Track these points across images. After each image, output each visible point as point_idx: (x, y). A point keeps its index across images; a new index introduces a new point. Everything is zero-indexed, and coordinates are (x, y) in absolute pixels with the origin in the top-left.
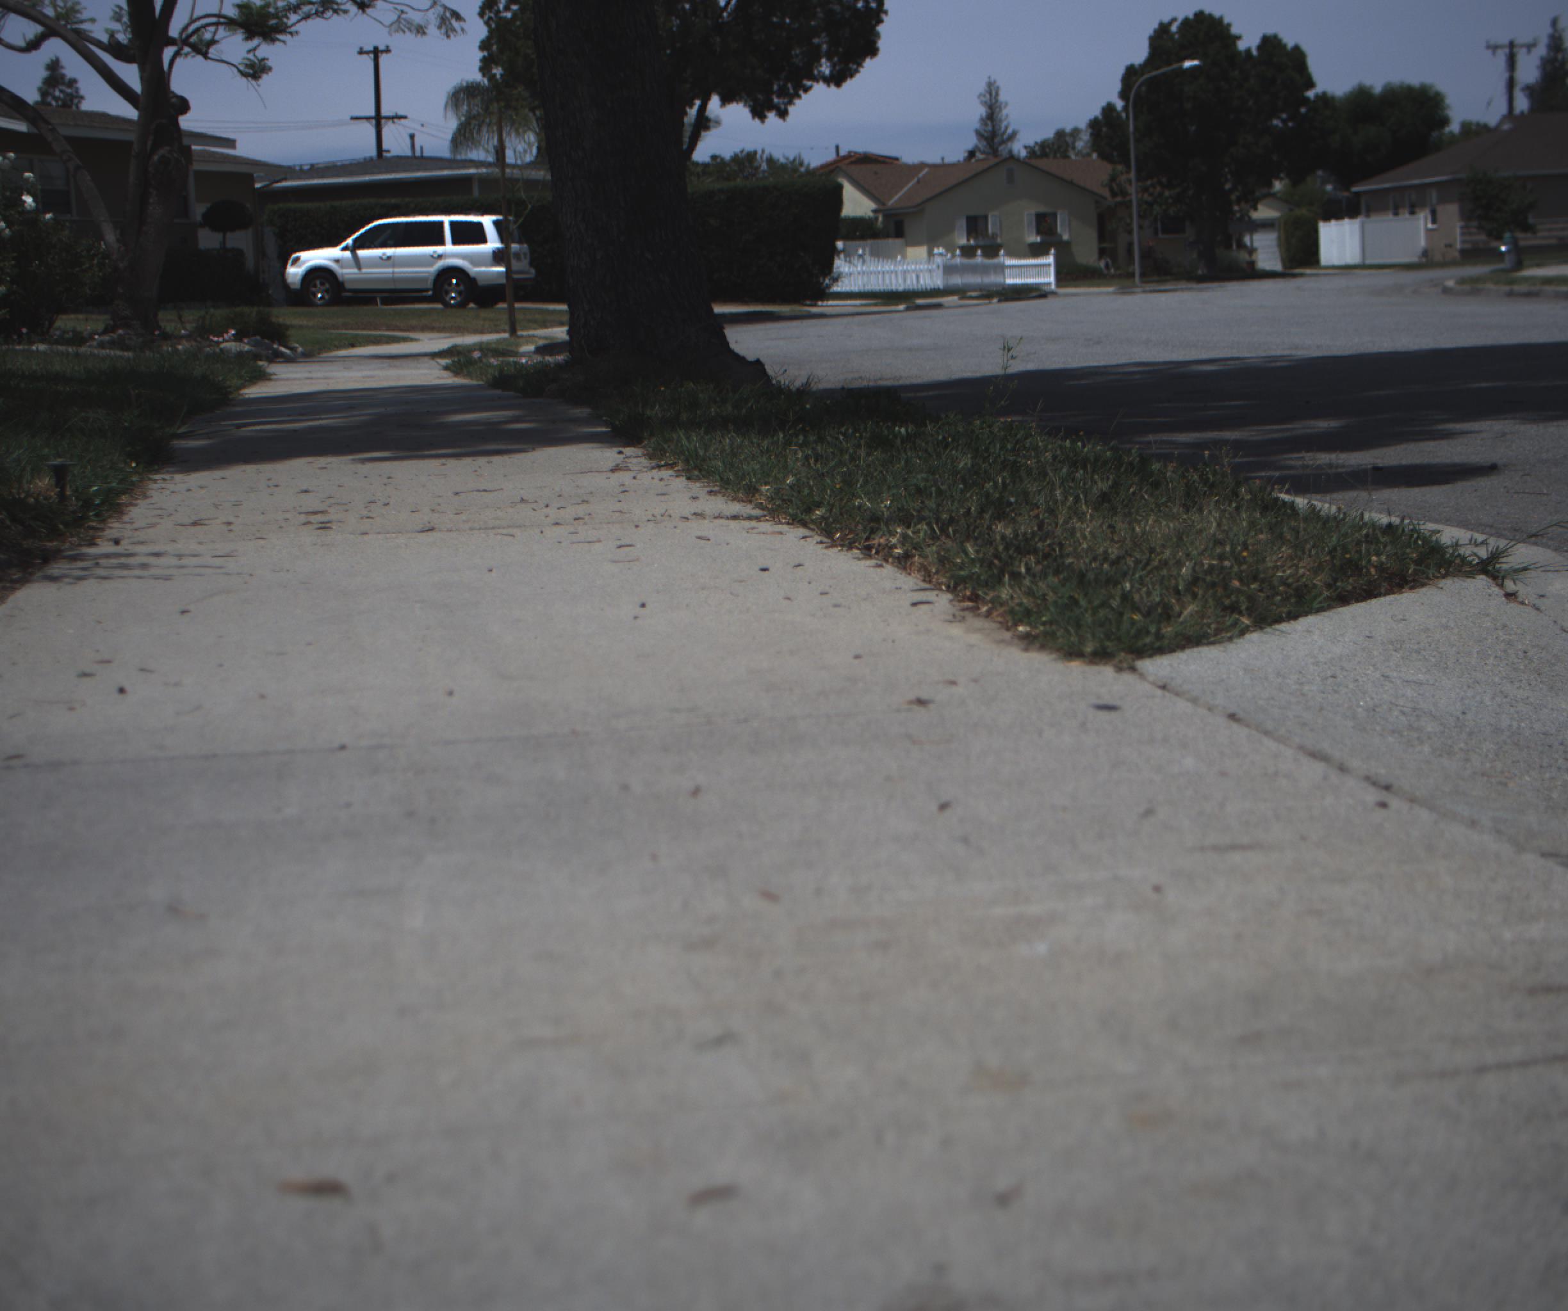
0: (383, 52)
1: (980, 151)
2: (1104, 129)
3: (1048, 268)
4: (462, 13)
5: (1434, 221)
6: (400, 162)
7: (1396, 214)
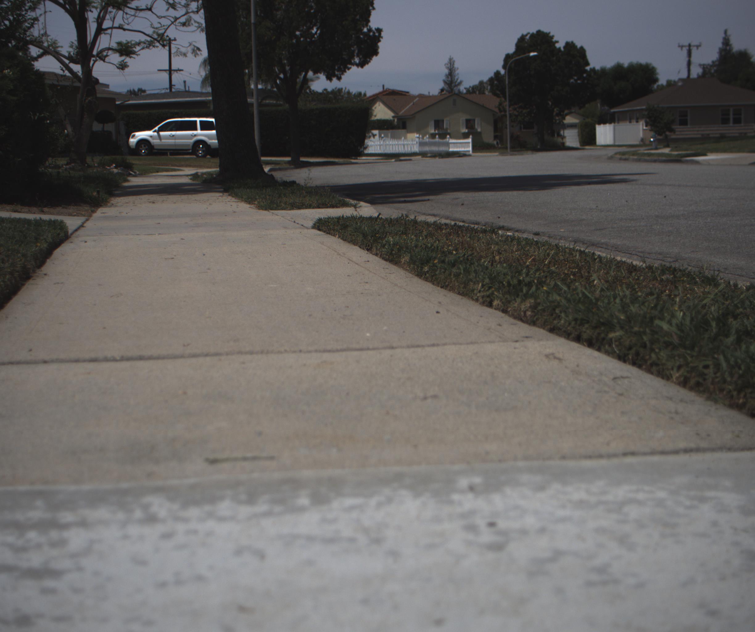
0: (173, 40)
1: (445, 89)
2: (496, 82)
3: (469, 144)
4: (201, 49)
5: (646, 126)
6: (179, 94)
7: (630, 122)
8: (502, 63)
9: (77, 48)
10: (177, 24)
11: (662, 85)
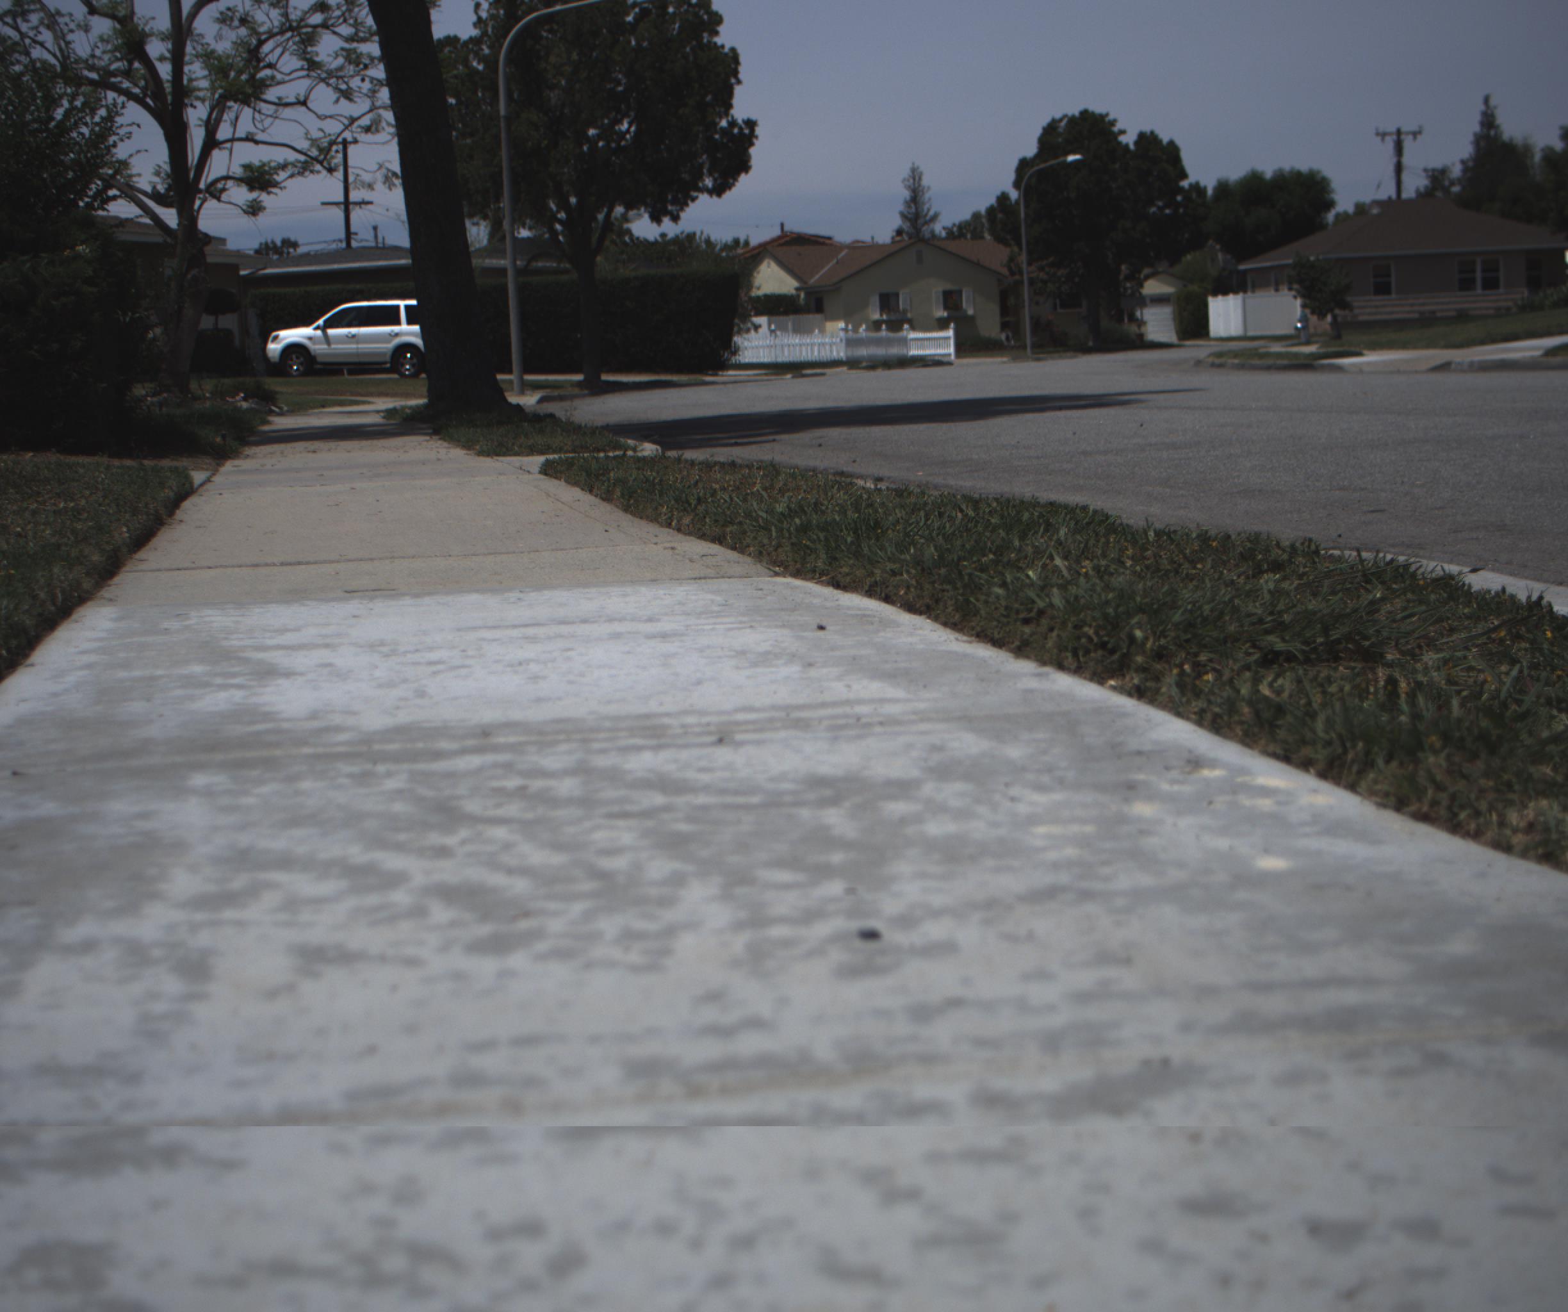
0: (350, 143)
1: (905, 230)
2: (1000, 216)
3: (948, 341)
6: (365, 252)
7: (1277, 290)
8: (1012, 176)
9: (168, 176)
10: (354, 129)
11: (1346, 214)
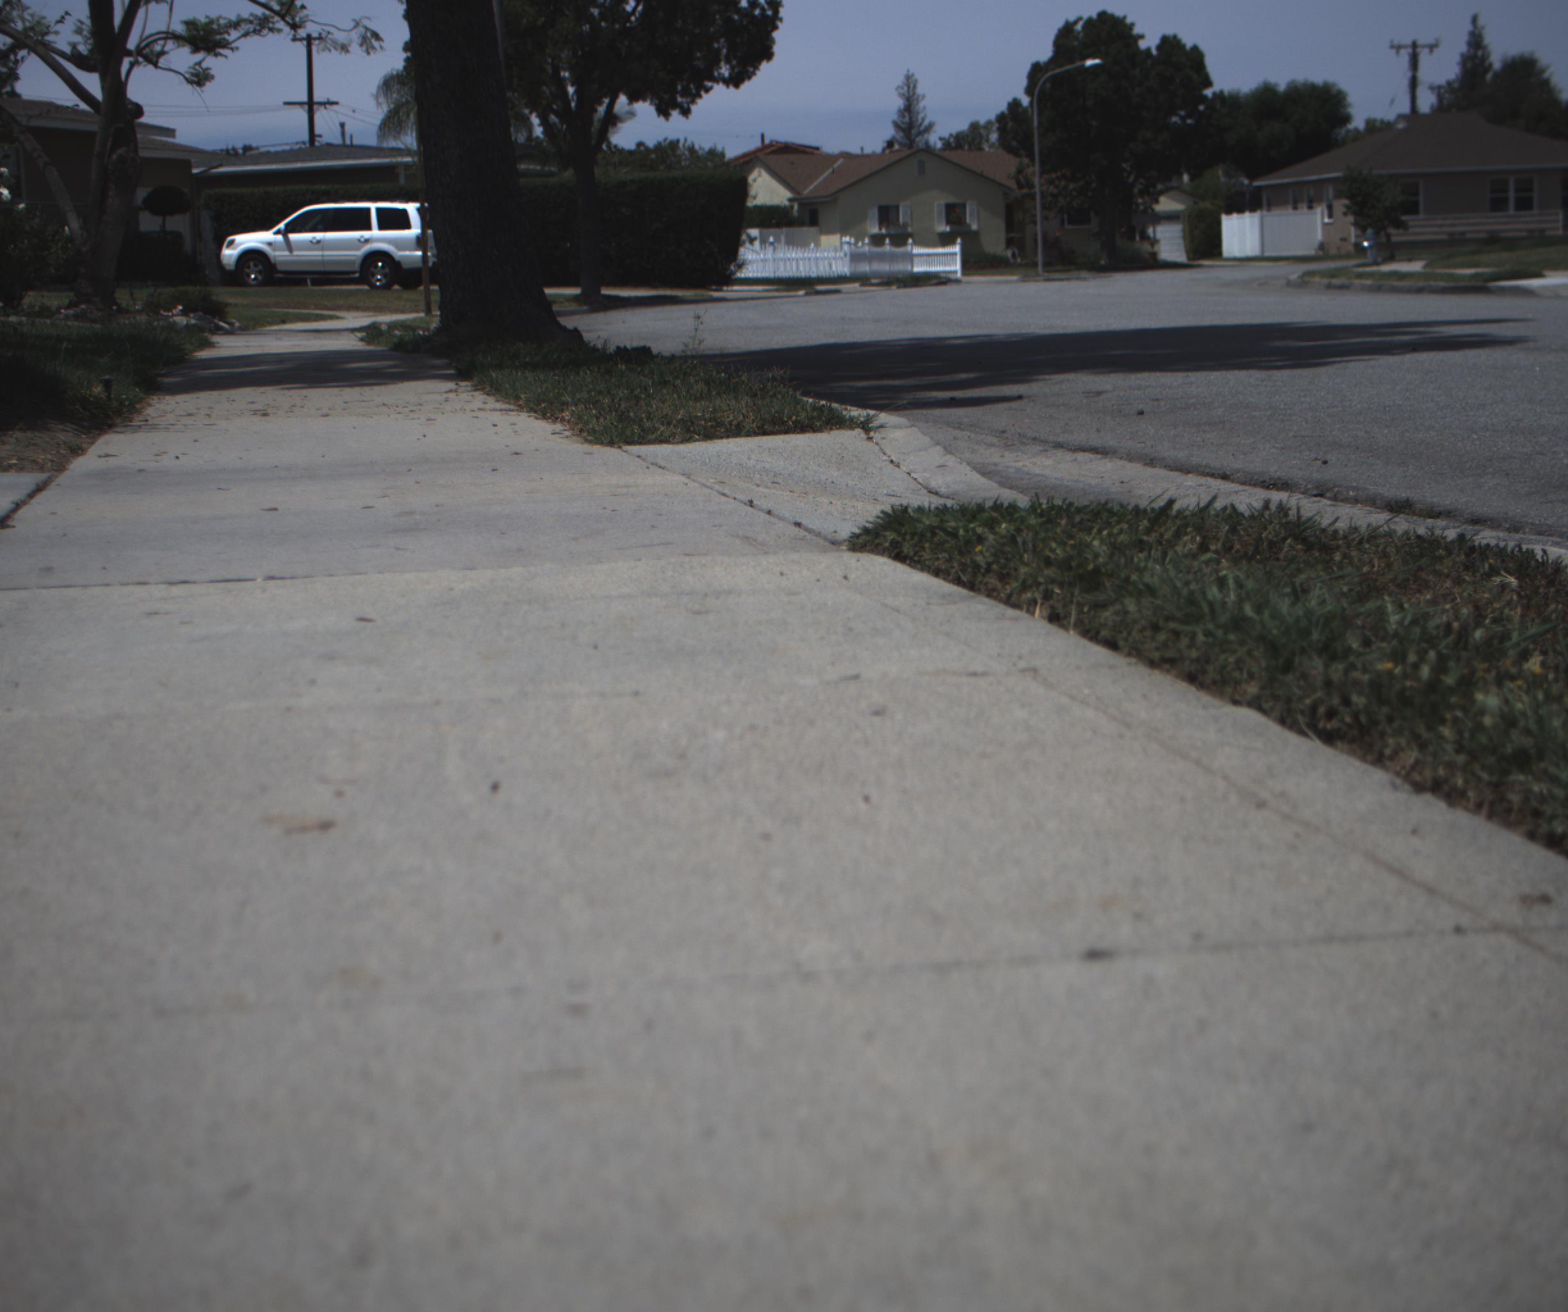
0: (315, 39)
1: (897, 141)
2: (1010, 124)
3: (954, 257)
4: (382, 35)
5: (1330, 216)
6: (330, 150)
7: (1295, 208)
8: (1024, 82)
9: (92, 34)
11: (1356, 130)
